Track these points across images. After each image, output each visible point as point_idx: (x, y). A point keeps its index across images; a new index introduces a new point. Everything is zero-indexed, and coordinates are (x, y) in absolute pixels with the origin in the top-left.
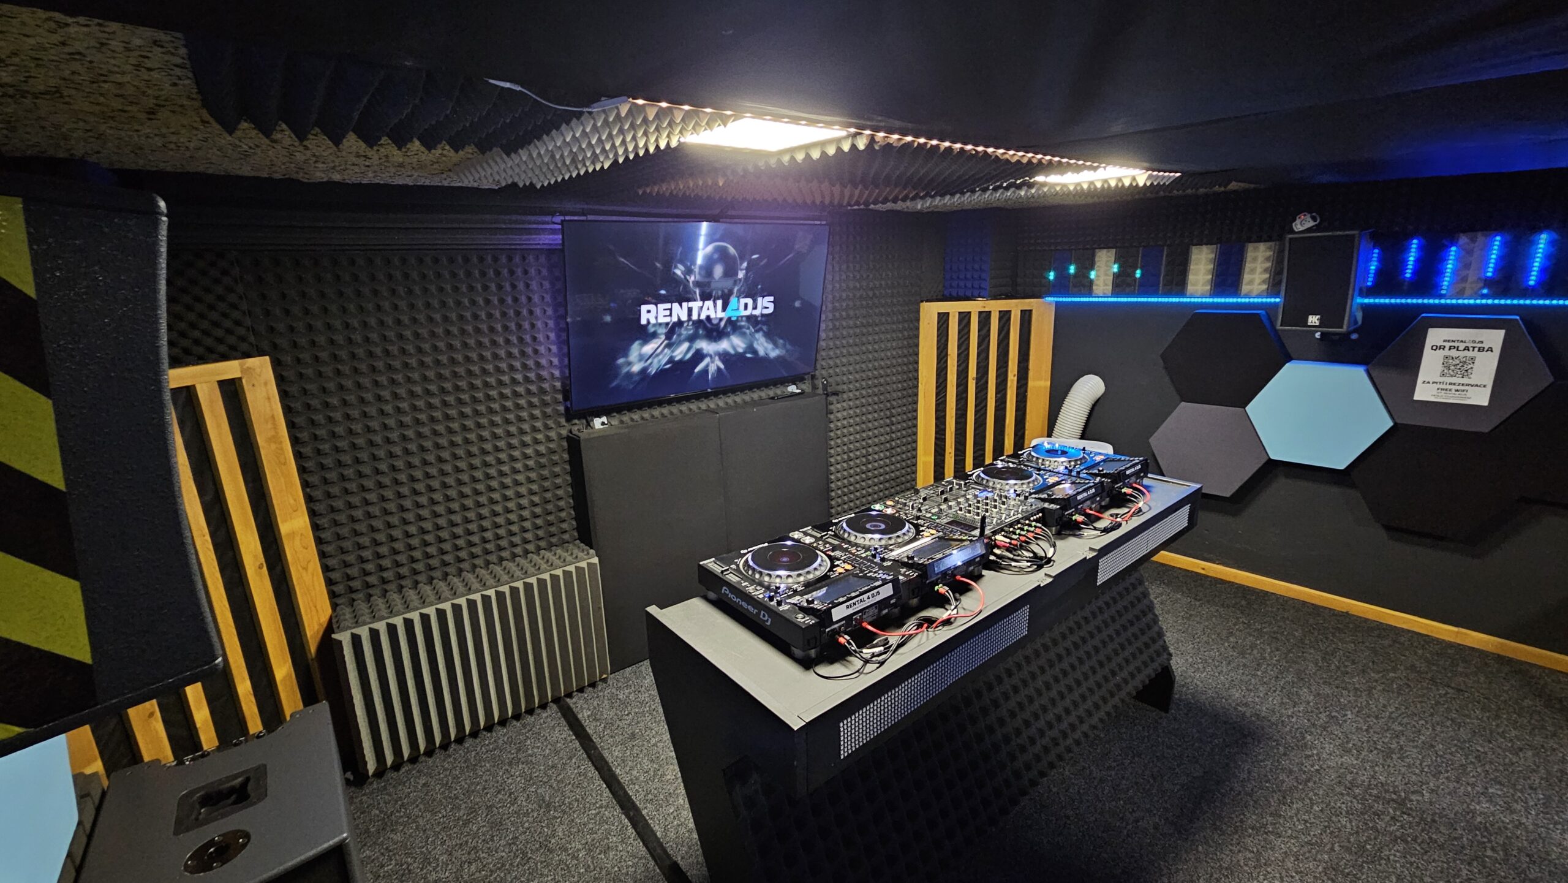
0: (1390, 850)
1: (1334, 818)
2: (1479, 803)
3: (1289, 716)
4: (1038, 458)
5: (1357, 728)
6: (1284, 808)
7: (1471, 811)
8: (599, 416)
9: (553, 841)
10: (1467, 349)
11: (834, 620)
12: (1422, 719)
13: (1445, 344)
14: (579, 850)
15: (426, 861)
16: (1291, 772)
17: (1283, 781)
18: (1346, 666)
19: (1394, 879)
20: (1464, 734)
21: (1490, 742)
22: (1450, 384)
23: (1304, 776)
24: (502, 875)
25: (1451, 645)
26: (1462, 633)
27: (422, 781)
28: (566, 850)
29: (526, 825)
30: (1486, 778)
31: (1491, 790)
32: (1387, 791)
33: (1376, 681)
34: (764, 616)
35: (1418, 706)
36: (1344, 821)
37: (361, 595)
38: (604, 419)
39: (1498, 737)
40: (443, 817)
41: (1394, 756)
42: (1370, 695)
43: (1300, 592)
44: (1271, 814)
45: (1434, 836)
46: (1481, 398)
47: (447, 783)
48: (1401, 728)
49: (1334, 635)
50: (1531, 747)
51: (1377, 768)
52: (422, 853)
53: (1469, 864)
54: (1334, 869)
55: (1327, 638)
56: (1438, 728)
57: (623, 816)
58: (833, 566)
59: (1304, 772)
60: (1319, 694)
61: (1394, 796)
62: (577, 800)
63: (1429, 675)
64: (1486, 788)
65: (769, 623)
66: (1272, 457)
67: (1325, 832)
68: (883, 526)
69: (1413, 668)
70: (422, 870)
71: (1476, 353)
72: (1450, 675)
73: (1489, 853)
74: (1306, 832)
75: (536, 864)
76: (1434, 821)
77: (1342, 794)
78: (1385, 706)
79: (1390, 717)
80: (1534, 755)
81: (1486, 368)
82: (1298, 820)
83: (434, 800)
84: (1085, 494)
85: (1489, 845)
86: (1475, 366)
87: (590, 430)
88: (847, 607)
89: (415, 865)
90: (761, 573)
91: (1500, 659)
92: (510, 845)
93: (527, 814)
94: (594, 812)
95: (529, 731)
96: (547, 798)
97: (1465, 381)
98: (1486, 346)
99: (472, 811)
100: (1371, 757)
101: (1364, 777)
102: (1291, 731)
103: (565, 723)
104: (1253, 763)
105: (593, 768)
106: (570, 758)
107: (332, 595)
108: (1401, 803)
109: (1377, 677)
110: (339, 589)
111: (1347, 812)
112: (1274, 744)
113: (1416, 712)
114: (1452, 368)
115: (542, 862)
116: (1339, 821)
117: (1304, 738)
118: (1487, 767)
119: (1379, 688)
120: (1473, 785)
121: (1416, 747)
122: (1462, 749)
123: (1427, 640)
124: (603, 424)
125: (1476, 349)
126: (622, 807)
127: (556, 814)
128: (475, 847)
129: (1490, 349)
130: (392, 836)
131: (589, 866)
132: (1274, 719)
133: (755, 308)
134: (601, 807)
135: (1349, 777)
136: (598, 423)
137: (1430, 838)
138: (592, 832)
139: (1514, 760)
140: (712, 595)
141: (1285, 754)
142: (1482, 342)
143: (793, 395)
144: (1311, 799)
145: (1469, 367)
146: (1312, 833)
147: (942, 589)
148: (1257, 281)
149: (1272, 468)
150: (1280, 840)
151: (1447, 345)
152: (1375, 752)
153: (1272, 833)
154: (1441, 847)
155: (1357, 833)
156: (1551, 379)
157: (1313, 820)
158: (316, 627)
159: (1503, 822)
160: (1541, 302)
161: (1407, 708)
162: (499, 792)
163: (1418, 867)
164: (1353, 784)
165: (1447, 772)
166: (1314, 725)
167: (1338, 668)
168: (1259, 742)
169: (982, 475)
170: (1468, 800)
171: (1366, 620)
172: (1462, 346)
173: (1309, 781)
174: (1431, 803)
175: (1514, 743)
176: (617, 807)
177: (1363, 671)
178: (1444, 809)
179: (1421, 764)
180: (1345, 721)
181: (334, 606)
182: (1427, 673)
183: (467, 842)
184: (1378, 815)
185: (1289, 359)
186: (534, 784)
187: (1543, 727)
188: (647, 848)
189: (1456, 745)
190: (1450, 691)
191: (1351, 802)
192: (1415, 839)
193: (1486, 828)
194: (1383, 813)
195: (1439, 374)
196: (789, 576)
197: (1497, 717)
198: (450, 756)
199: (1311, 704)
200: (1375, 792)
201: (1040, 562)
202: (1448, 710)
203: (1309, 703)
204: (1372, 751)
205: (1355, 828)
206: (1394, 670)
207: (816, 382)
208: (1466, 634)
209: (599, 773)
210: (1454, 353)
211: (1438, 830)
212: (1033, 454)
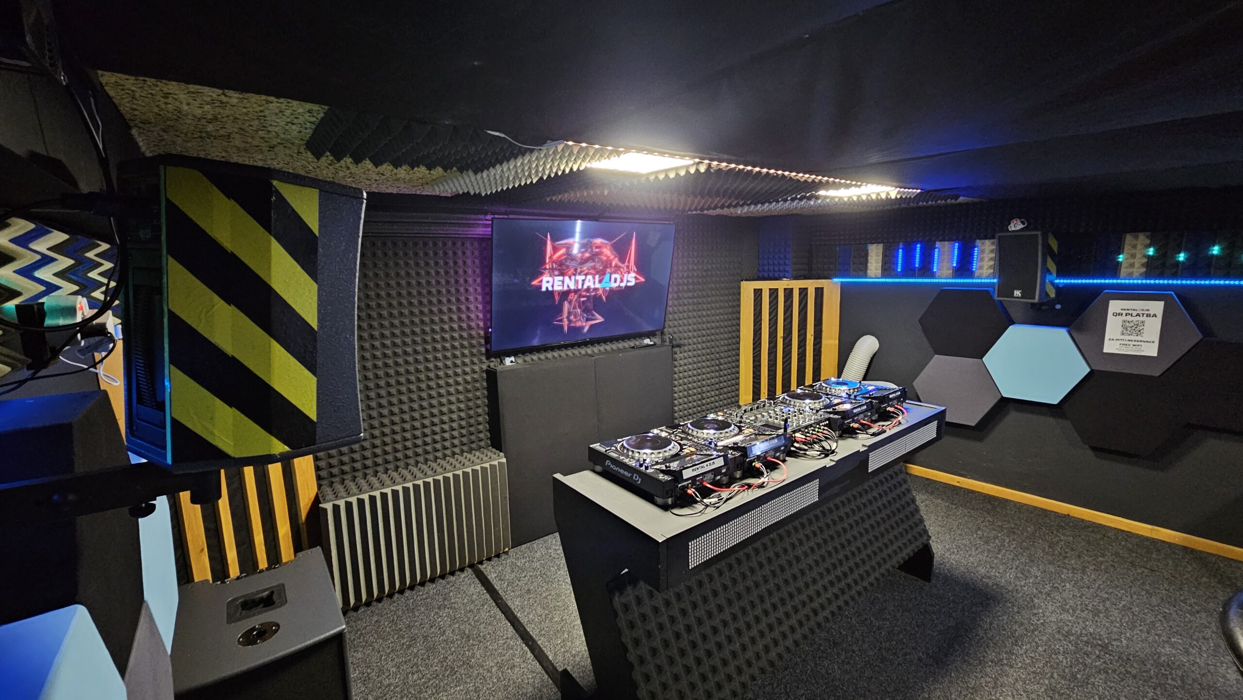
0: (1095, 679)
1: (1053, 656)
2: (1163, 647)
3: (1021, 586)
4: (826, 388)
5: (1073, 596)
6: (1016, 648)
7: (1158, 653)
8: (509, 356)
9: (473, 660)
10: (1138, 315)
11: (684, 478)
12: (1122, 589)
13: (1122, 312)
14: (492, 667)
15: (381, 671)
16: (1022, 624)
17: (1016, 630)
18: (1067, 553)
19: (1096, 697)
20: (1154, 600)
21: (1174, 606)
22: (1129, 340)
23: (1032, 627)
24: (437, 682)
25: (1147, 539)
26: (1154, 530)
27: (375, 618)
28: (482, 666)
29: (453, 649)
30: (1170, 630)
31: (1173, 640)
32: (1095, 638)
33: (1089, 562)
34: (636, 477)
35: (1121, 580)
36: (1061, 657)
37: (337, 479)
38: (513, 359)
39: (1181, 603)
40: (392, 642)
41: (1101, 615)
42: (1084, 572)
43: (1032, 499)
44: (1006, 653)
45: (1129, 669)
46: (1152, 350)
47: (393, 621)
48: (1107, 596)
49: (1058, 531)
50: (1206, 610)
51: (1087, 623)
52: (377, 666)
53: (1155, 689)
54: (1052, 690)
55: (1052, 533)
56: (1135, 597)
57: (524, 645)
58: (681, 449)
59: (1032, 625)
60: (1045, 571)
61: (1100, 642)
62: (489, 634)
63: (1130, 560)
64: (1170, 638)
65: (639, 482)
66: (1004, 396)
67: (1047, 665)
68: (716, 426)
69: (1117, 554)
70: (378, 677)
71: (1145, 318)
72: (1145, 559)
73: (1170, 681)
74: (1033, 664)
75: (461, 676)
76: (1128, 659)
77: (1060, 640)
78: (1095, 580)
79: (1098, 588)
80: (1207, 616)
81: (1153, 329)
82: (1027, 657)
83: (384, 632)
84: (859, 409)
85: (1170, 677)
86: (1145, 328)
87: (502, 366)
88: (693, 470)
89: (374, 674)
90: (633, 452)
91: (1186, 550)
92: (442, 662)
93: (453, 642)
94: (502, 642)
95: (452, 586)
96: (467, 632)
97: (1139, 338)
98: (1152, 313)
99: (413, 639)
100: (1083, 615)
101: (1077, 629)
102: (1022, 596)
103: (478, 582)
104: (993, 617)
105: (500, 613)
106: (483, 605)
107: (319, 478)
108: (1105, 647)
109: (1090, 559)
110: (324, 473)
111: (1064, 652)
112: (1010, 605)
113: (1118, 584)
114: (1129, 329)
115: (465, 675)
116: (1057, 658)
117: (1033, 601)
118: (1171, 623)
119: (1091, 568)
120: (1159, 636)
121: (1118, 609)
122: (1151, 610)
123: (1128, 535)
124: (512, 362)
125: (1145, 315)
126: (522, 639)
127: (474, 643)
128: (416, 664)
129: (1155, 315)
130: (355, 654)
131: (500, 678)
132: (1010, 588)
133: (622, 281)
134: (507, 638)
135: (1066, 629)
136: (508, 361)
137: (1126, 671)
138: (501, 655)
139: (1192, 619)
140: (599, 468)
141: (1018, 612)
142: (1148, 310)
143: (648, 346)
144: (1036, 643)
145: (1141, 328)
146: (1037, 666)
147: (758, 465)
148: (985, 267)
149: (1005, 404)
150: (1012, 670)
151: (1124, 312)
152: (1086, 612)
153: (1007, 664)
154: (1135, 677)
155: (1071, 666)
156: (1200, 336)
157: (1038, 657)
158: (307, 500)
159: (1182, 661)
160: (1189, 282)
161: (1112, 581)
162: (432, 627)
163: (1116, 690)
164: (1069, 633)
165: (1140, 626)
166: (1040, 592)
167: (1061, 554)
168: (999, 603)
169: (786, 397)
170: (1155, 645)
171: (1083, 520)
172: (1135, 313)
173: (1036, 630)
174: (1127, 647)
175: (1193, 607)
176: (519, 639)
177: (1079, 557)
178: (1137, 651)
179: (1121, 621)
180: (1065, 590)
181: (319, 486)
182: (1128, 558)
183: (410, 660)
184: (1088, 655)
185: (1012, 323)
186: (457, 622)
187: (1215, 598)
188: (543, 667)
189: (1148, 608)
190: (1146, 571)
191: (1067, 645)
192: (1114, 671)
193: (1168, 665)
194: (1091, 653)
195: (1120, 333)
196: (653, 453)
197: (1181, 589)
198: (394, 602)
199: (1039, 578)
200: (1085, 639)
201: (826, 453)
202: (1143, 584)
203: (1037, 577)
204: (1083, 611)
205: (1069, 663)
206: (1103, 555)
207: (664, 337)
208: (1158, 530)
209: (505, 616)
210: (1129, 318)
211: (1132, 666)
212: (823, 384)
